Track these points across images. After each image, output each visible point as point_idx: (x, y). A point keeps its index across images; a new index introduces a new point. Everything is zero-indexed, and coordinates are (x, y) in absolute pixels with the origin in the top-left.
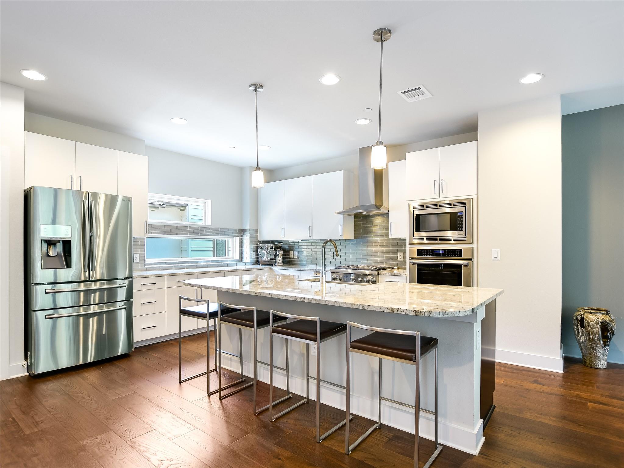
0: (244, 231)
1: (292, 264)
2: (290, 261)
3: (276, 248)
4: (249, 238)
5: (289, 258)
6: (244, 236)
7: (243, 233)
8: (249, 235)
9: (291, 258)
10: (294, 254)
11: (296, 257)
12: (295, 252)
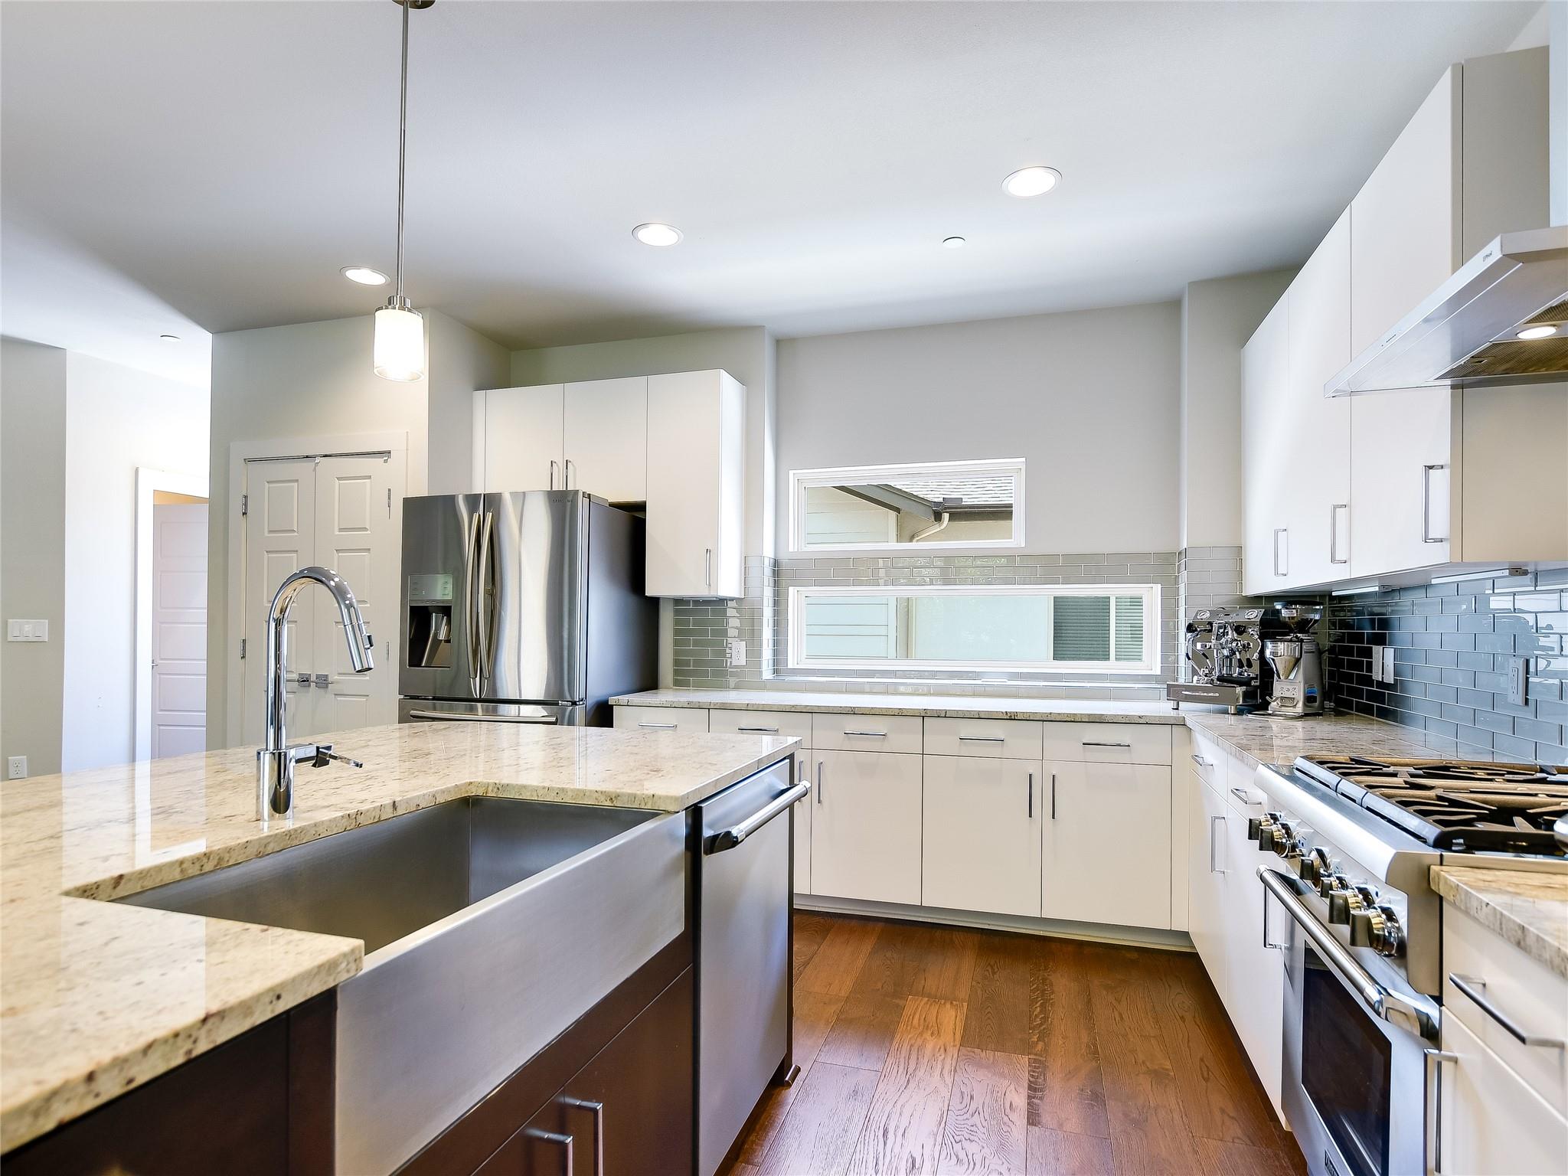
0: (1181, 557)
2: (1375, 697)
4: (1184, 585)
5: (1371, 681)
6: (1180, 578)
7: (1179, 569)
8: (1184, 576)
9: (1378, 683)
10: (1384, 662)
11: (1390, 679)
12: (1389, 652)
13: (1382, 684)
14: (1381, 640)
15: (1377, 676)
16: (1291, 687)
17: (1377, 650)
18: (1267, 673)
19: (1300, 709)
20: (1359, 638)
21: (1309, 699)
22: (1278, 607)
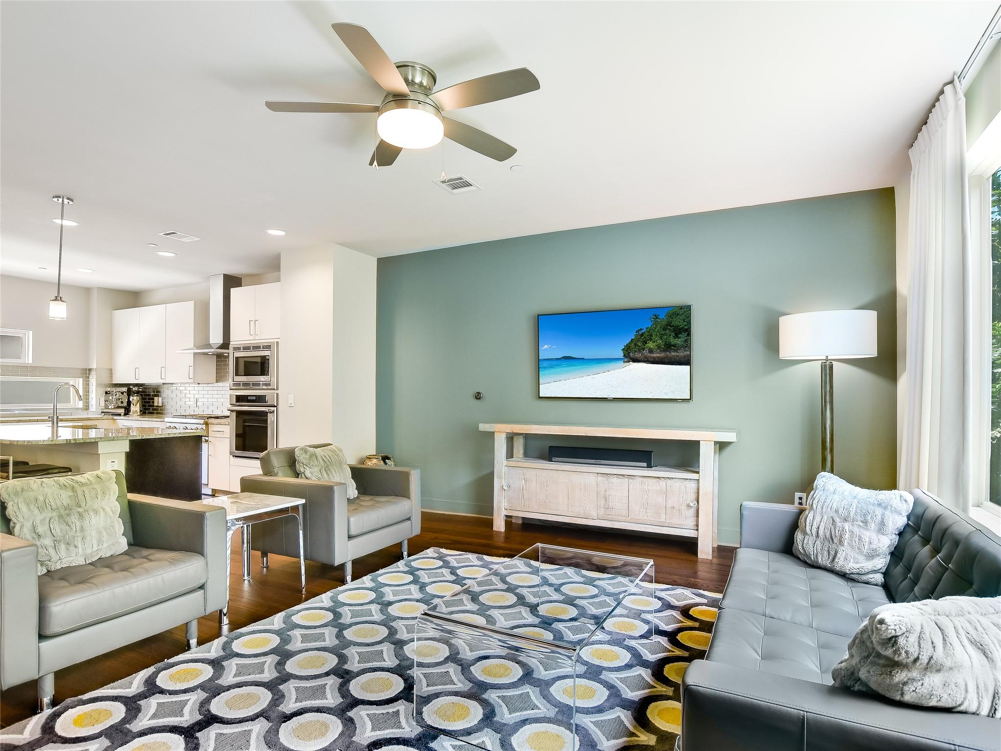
0: (90, 370)
1: (157, 413)
2: (155, 410)
3: (130, 393)
4: (95, 379)
5: (153, 406)
6: (91, 377)
7: (89, 374)
8: (95, 377)
9: (156, 406)
10: (158, 401)
11: (160, 404)
12: (160, 399)
13: (158, 406)
14: (157, 396)
15: (156, 404)
16: (136, 408)
17: (156, 398)
18: (129, 403)
19: (139, 414)
20: (150, 395)
21: (141, 411)
22: (131, 387)
